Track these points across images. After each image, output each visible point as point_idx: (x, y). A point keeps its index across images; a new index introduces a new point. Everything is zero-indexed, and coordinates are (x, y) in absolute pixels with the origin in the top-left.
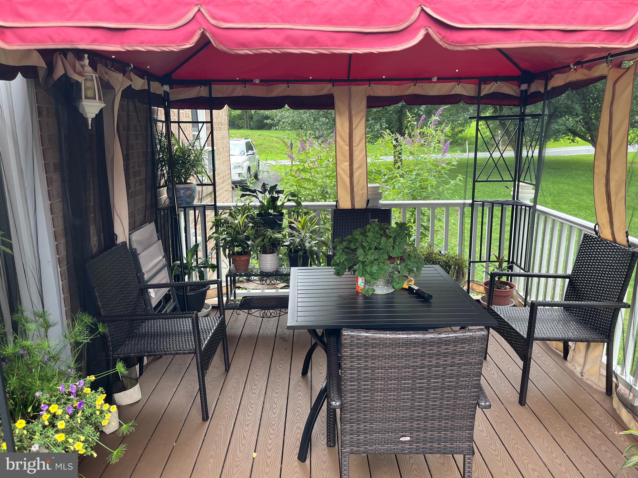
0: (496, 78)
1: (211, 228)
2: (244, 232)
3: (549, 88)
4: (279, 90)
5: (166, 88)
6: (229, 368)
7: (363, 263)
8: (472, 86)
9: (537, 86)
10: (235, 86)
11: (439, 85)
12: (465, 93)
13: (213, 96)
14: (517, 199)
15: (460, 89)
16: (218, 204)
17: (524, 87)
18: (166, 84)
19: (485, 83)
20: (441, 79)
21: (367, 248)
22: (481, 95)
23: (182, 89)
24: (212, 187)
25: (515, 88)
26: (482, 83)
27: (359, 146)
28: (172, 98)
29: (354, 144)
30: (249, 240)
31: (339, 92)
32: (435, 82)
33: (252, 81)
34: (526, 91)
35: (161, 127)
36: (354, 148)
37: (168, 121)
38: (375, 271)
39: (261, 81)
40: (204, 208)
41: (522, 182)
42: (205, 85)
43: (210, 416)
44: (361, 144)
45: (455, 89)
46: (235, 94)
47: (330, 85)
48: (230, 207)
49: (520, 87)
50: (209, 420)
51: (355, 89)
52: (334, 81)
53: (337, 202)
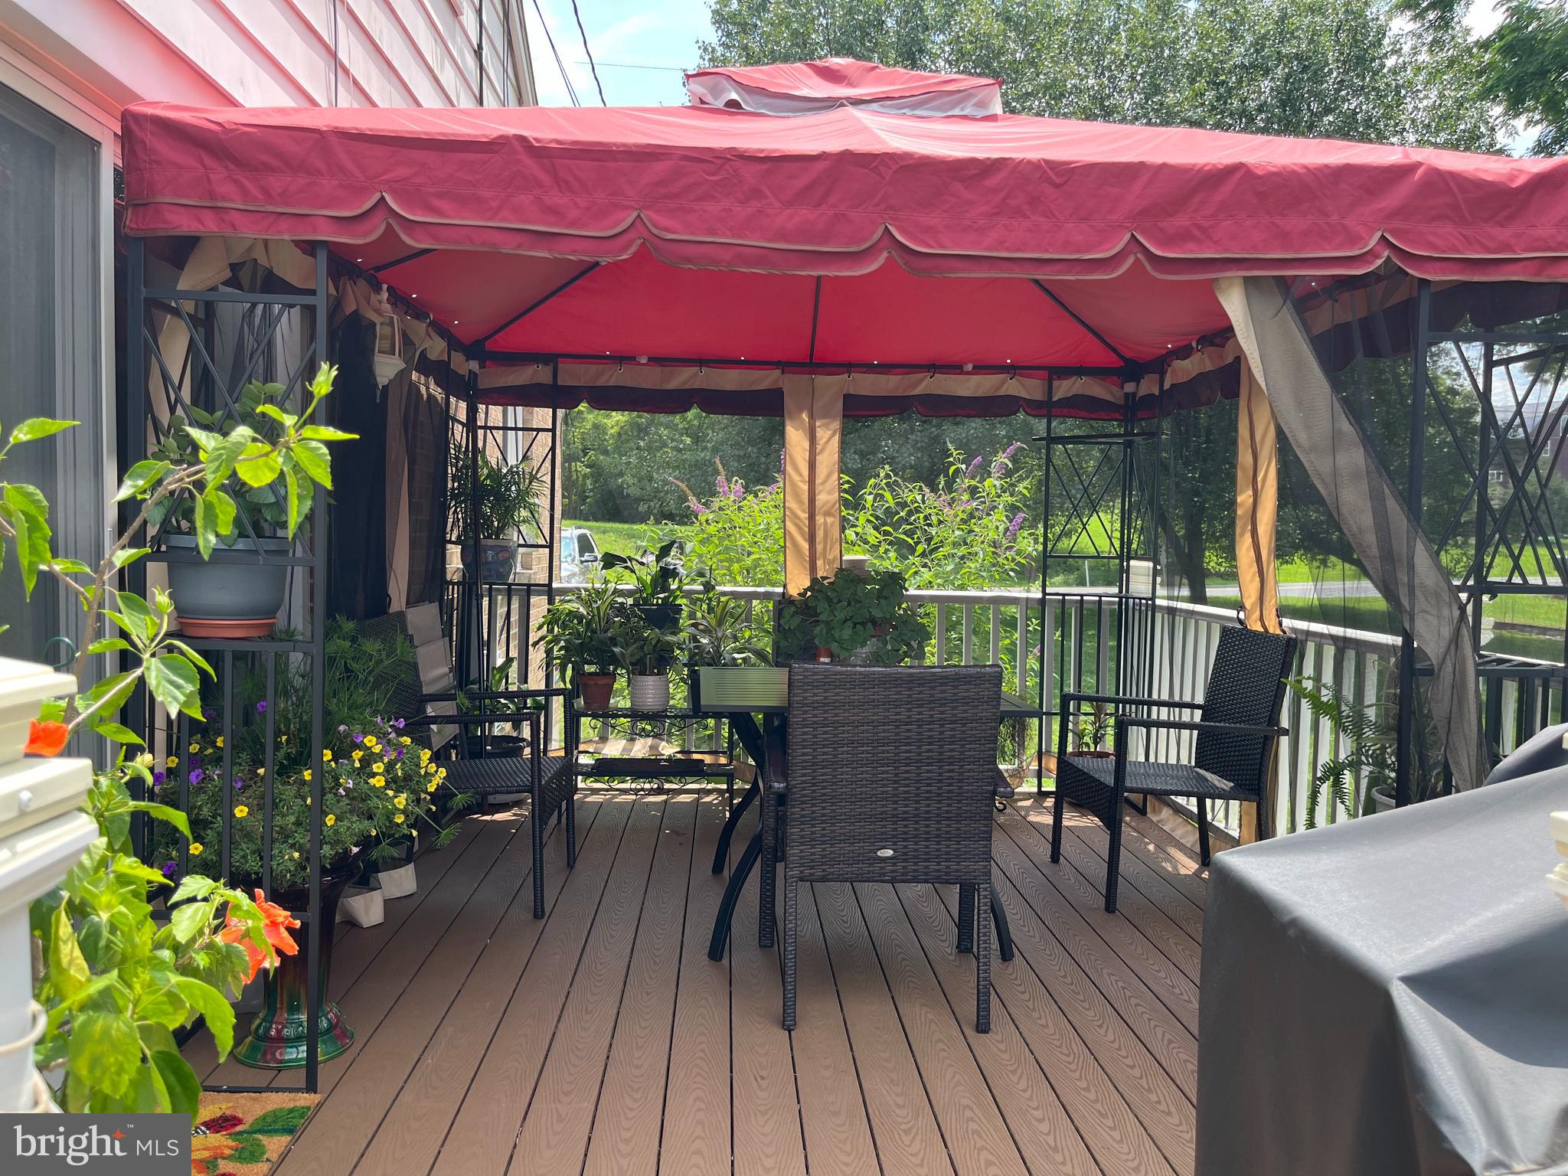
0: (1079, 371)
1: (540, 628)
2: (606, 632)
3: (1167, 386)
4: (683, 378)
5: (474, 365)
6: (575, 861)
7: (828, 623)
8: (1036, 383)
9: (1148, 386)
10: (601, 367)
11: (976, 379)
12: (1024, 394)
13: (559, 383)
14: (1127, 590)
15: (1014, 387)
16: (555, 585)
17: (1130, 387)
18: (473, 359)
19: (1059, 378)
20: (981, 368)
21: (835, 601)
22: (1055, 399)
23: (503, 368)
24: (547, 550)
25: (1115, 389)
26: (1055, 377)
27: (827, 484)
28: (483, 383)
29: (818, 481)
30: (615, 645)
31: (791, 384)
32: (968, 373)
33: (634, 358)
34: (1134, 394)
35: (459, 433)
36: (818, 488)
37: (471, 425)
38: (846, 637)
39: (650, 359)
40: (529, 590)
41: (1133, 558)
42: (546, 364)
43: (547, 910)
44: (830, 481)
45: (1006, 386)
46: (601, 382)
47: (777, 373)
48: (578, 589)
49: (1122, 388)
50: (546, 917)
51: (821, 380)
52: (786, 366)
53: (785, 587)
